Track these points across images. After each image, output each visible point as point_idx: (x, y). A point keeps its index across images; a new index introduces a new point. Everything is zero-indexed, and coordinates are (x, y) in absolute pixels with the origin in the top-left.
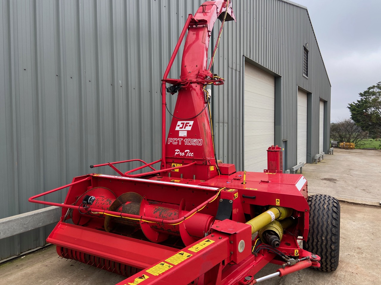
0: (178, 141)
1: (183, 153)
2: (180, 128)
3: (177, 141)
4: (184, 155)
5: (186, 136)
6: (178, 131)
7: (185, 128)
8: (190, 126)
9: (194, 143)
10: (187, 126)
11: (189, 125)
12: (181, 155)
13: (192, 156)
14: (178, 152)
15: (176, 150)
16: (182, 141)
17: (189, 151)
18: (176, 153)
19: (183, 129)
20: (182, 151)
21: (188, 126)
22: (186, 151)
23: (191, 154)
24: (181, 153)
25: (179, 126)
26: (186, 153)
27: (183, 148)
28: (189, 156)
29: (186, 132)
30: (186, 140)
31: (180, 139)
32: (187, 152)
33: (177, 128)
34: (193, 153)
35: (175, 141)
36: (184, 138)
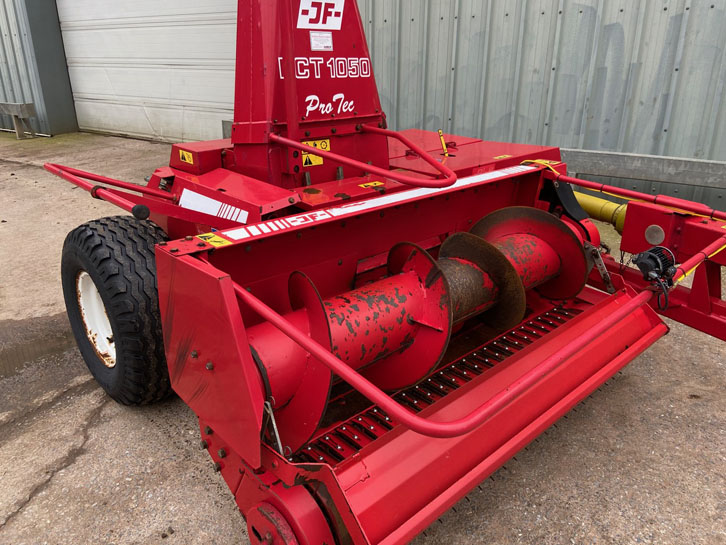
0: (311, 67)
1: (330, 105)
2: (311, 21)
3: (306, 67)
4: (330, 110)
5: (331, 49)
6: (306, 32)
7: (324, 22)
8: (337, 14)
9: (353, 70)
10: (330, 14)
11: (333, 11)
12: (323, 112)
13: (351, 110)
14: (315, 102)
15: (308, 99)
16: (324, 67)
17: (341, 96)
18: (310, 108)
19: (320, 25)
20: (324, 100)
21: (333, 14)
22: (336, 97)
23: (347, 107)
24: (322, 106)
25: (305, 12)
26: (336, 105)
27: (325, 87)
28: (345, 110)
29: (330, 35)
30: (331, 63)
31: (317, 61)
32: (339, 100)
33: (303, 23)
34: (352, 103)
35: (303, 68)
36: (325, 55)
